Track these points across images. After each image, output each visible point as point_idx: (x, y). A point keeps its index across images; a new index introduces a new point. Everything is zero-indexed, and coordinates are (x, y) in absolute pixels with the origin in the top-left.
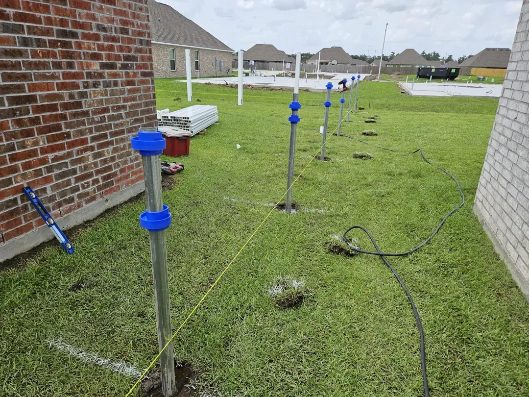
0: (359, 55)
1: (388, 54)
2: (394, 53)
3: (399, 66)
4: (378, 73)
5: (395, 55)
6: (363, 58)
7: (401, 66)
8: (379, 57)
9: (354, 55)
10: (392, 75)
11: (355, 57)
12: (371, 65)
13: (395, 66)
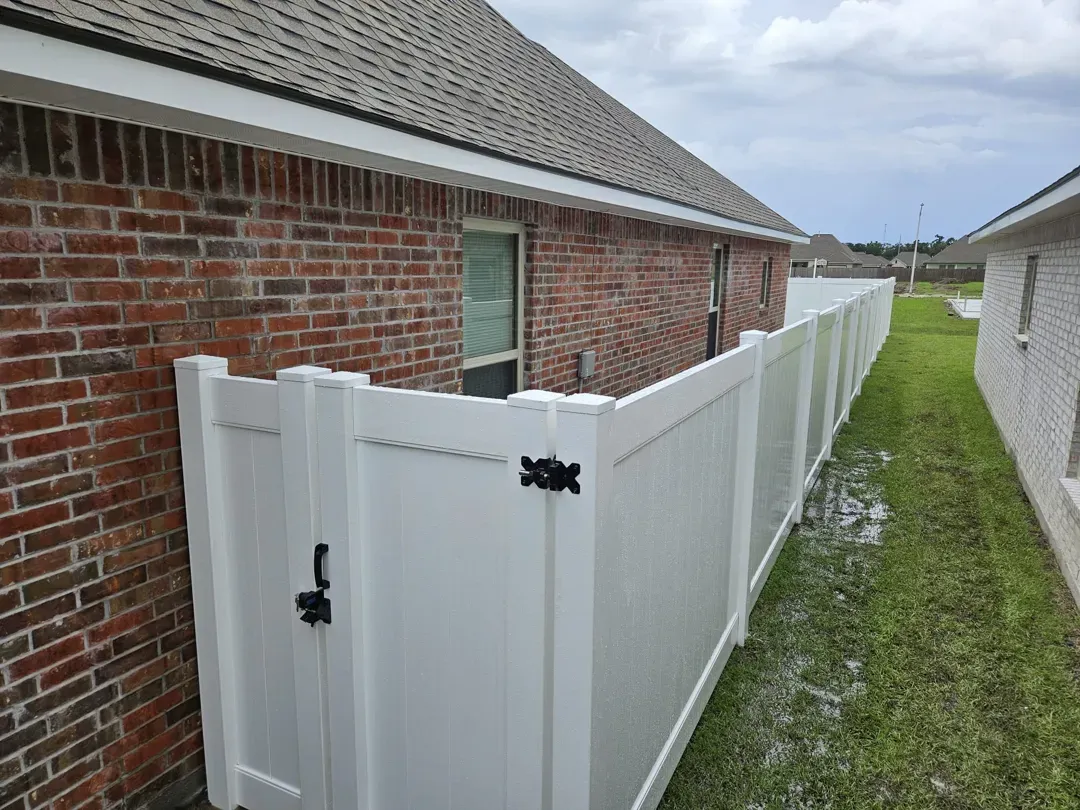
0: (865, 242)
1: (929, 239)
2: (942, 238)
3: (952, 265)
4: (909, 281)
5: (945, 240)
6: (874, 249)
7: (956, 268)
8: (908, 245)
9: (854, 243)
10: (937, 284)
11: (858, 248)
12: (893, 262)
13: (942, 265)
